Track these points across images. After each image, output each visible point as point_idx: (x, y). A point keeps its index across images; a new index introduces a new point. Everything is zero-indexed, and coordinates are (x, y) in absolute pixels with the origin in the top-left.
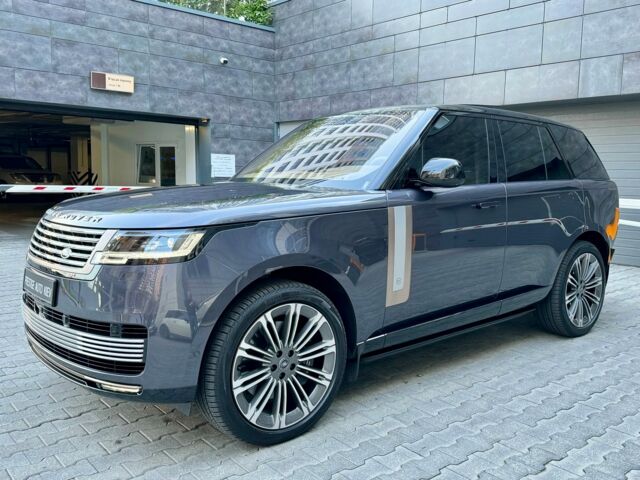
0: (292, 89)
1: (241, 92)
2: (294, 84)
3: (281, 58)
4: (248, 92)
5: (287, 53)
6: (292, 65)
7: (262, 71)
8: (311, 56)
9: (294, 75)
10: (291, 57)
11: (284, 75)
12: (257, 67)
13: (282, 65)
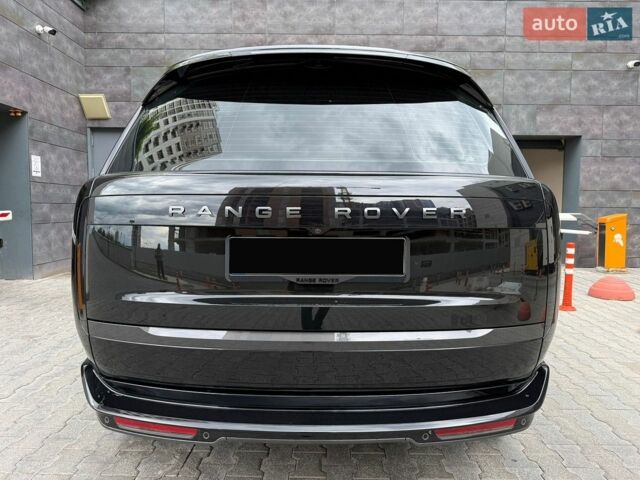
0: (124, 87)
1: (57, 79)
2: (129, 82)
3: (100, 46)
4: (63, 82)
5: (112, 41)
6: (125, 57)
7: (75, 57)
8: (162, 52)
9: (128, 70)
10: (120, 47)
11: (108, 68)
12: (70, 49)
13: (103, 55)
